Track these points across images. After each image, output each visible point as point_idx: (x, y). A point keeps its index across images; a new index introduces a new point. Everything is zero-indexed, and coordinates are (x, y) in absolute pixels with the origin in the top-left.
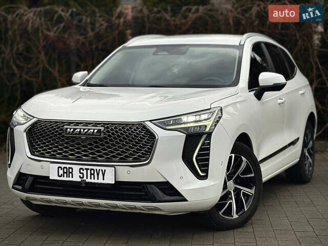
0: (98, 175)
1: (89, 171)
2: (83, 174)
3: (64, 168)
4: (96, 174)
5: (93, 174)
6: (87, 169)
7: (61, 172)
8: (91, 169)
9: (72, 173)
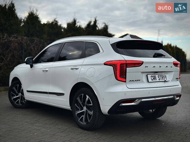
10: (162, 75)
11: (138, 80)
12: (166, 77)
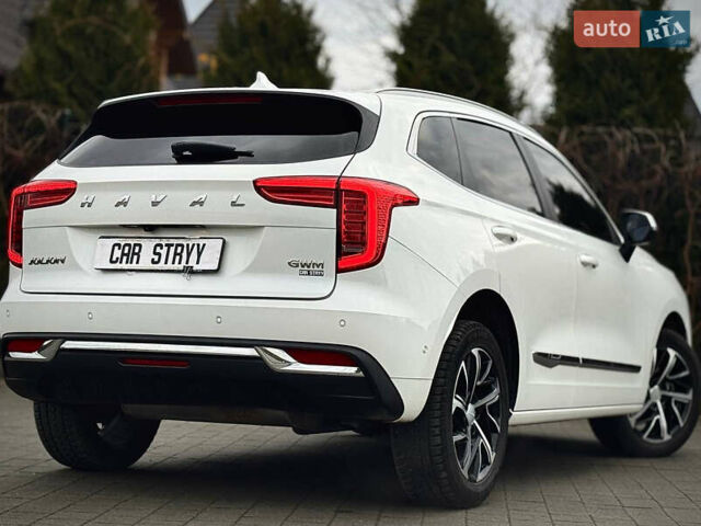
10: (180, 242)
11: (56, 261)
12: (199, 254)
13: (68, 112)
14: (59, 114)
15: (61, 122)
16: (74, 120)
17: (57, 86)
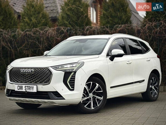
0: (31, 88)
1: (28, 87)
2: (26, 88)
3: (20, 86)
4: (30, 88)
5: (29, 88)
6: (27, 86)
7: (19, 88)
8: (29, 86)
9: (22, 88)
13: (69, 28)
14: (67, 29)
15: (67, 31)
16: (71, 30)
17: (66, 22)
